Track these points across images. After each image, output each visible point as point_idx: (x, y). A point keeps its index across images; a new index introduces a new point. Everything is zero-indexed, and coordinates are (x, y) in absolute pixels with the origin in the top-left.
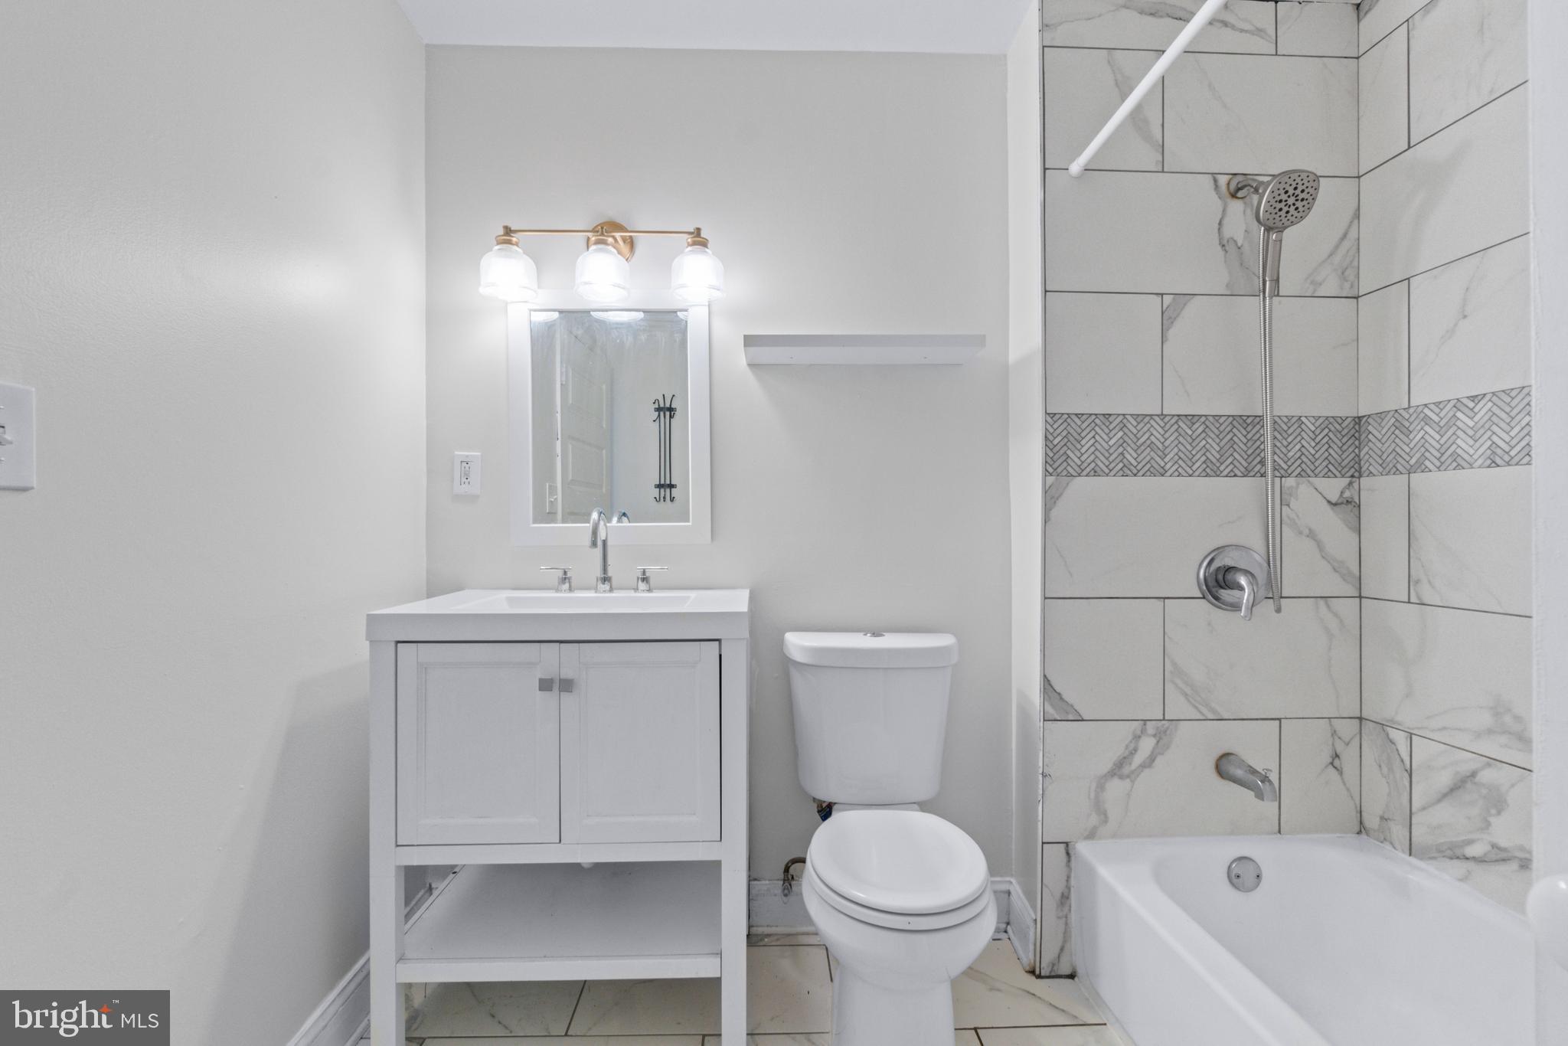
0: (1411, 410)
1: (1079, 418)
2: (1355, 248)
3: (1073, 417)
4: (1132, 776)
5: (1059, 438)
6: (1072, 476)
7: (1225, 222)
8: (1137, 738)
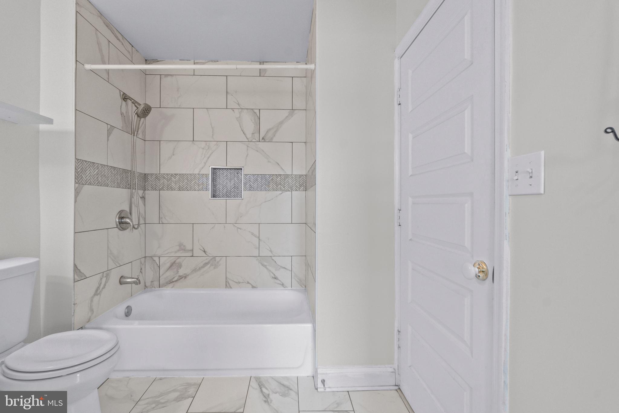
0: (160, 175)
1: (86, 162)
2: (145, 127)
3: (84, 161)
4: (100, 294)
5: (80, 169)
6: (83, 184)
7: (122, 106)
8: (101, 279)
